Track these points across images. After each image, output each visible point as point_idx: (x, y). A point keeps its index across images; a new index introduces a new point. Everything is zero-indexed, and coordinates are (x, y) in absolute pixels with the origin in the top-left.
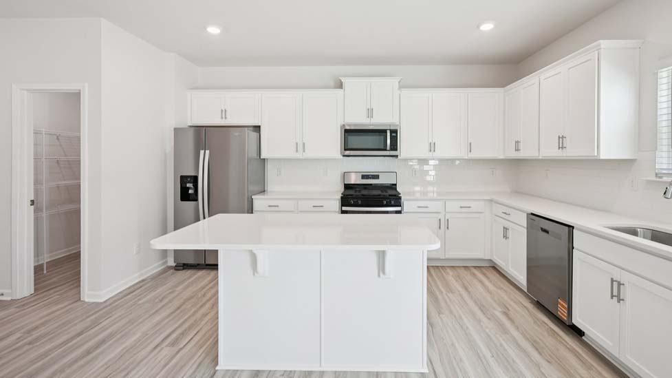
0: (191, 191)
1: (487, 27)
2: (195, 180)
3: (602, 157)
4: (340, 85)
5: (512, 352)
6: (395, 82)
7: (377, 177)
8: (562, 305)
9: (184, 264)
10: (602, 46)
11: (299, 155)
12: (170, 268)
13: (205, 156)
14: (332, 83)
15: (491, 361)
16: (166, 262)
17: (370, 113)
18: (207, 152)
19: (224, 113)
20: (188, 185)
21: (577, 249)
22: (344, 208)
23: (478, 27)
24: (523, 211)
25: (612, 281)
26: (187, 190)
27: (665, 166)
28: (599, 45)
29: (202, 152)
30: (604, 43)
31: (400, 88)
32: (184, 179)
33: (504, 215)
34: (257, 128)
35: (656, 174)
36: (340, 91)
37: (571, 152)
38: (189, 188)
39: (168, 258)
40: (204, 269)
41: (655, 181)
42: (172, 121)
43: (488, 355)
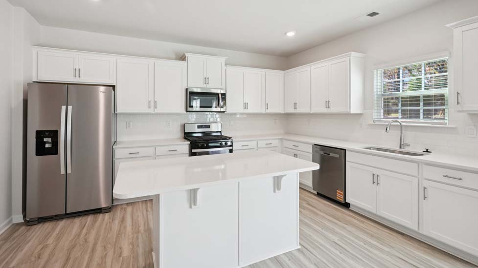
0: (48, 146)
1: (291, 34)
2: (55, 134)
3: (352, 113)
4: (184, 58)
5: (328, 224)
6: (222, 60)
7: (208, 127)
8: (340, 193)
9: (39, 218)
10: (352, 55)
11: (151, 111)
12: (19, 225)
13: (67, 111)
14: (174, 56)
15: (323, 231)
16: (11, 220)
17: (206, 81)
18: (71, 108)
19: (77, 72)
20: (46, 140)
21: (349, 162)
22: (194, 151)
23: (286, 34)
24: (309, 144)
25: (373, 175)
27: (376, 117)
28: (351, 54)
29: (64, 108)
30: (353, 54)
31: (226, 65)
32: (41, 134)
33: (294, 147)
34: (113, 88)
35: (373, 121)
36: (183, 63)
37: (333, 109)
38: (46, 143)
39: (13, 216)
40: (63, 218)
41: (373, 124)
43: (320, 229)
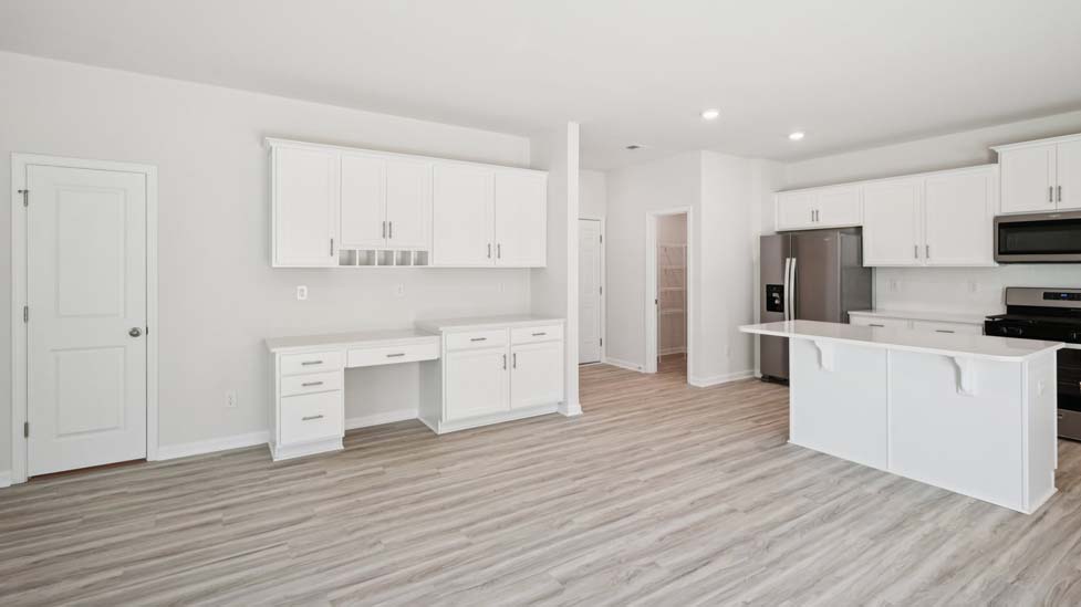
0: (777, 302)
2: (780, 289)
4: (994, 158)
9: (771, 377)
11: (920, 263)
12: (756, 378)
13: (791, 263)
16: (753, 373)
17: (1055, 194)
18: (794, 260)
19: (815, 215)
20: (775, 295)
26: (773, 302)
29: (788, 260)
32: (770, 288)
34: (859, 230)
36: (994, 167)
38: (775, 298)
39: (755, 370)
42: (758, 230)
